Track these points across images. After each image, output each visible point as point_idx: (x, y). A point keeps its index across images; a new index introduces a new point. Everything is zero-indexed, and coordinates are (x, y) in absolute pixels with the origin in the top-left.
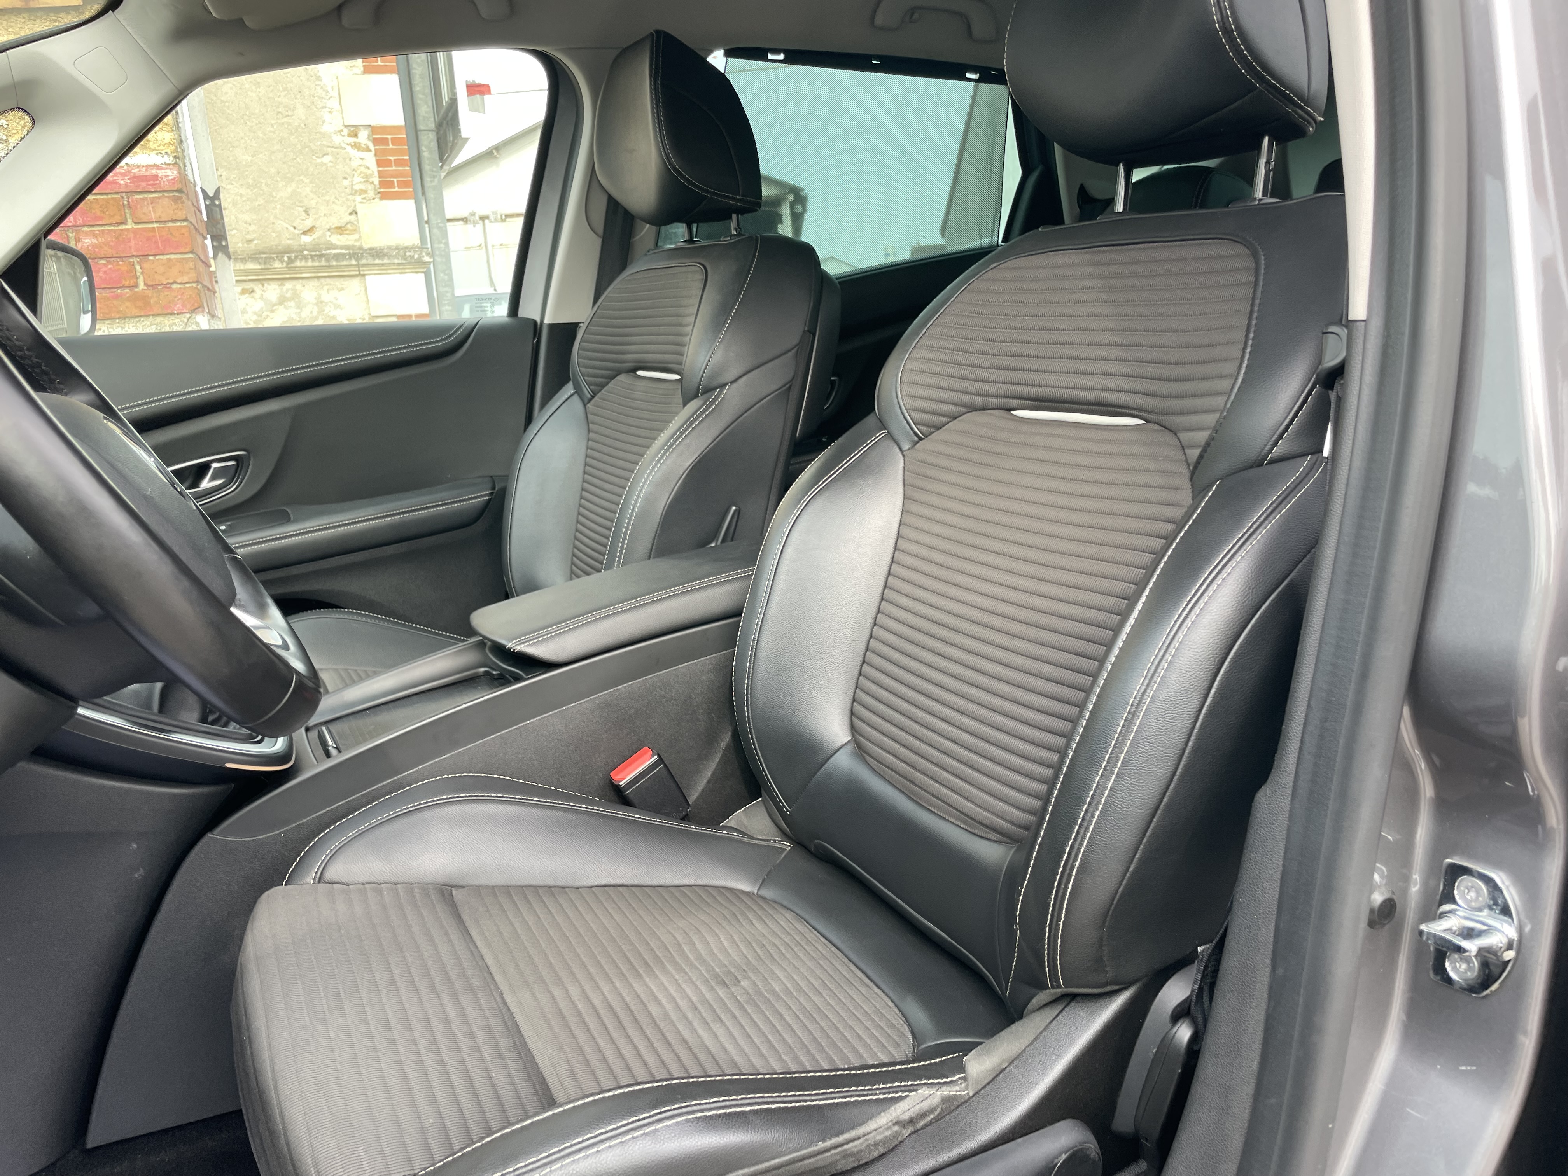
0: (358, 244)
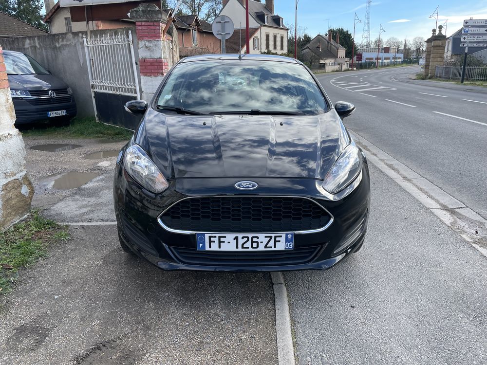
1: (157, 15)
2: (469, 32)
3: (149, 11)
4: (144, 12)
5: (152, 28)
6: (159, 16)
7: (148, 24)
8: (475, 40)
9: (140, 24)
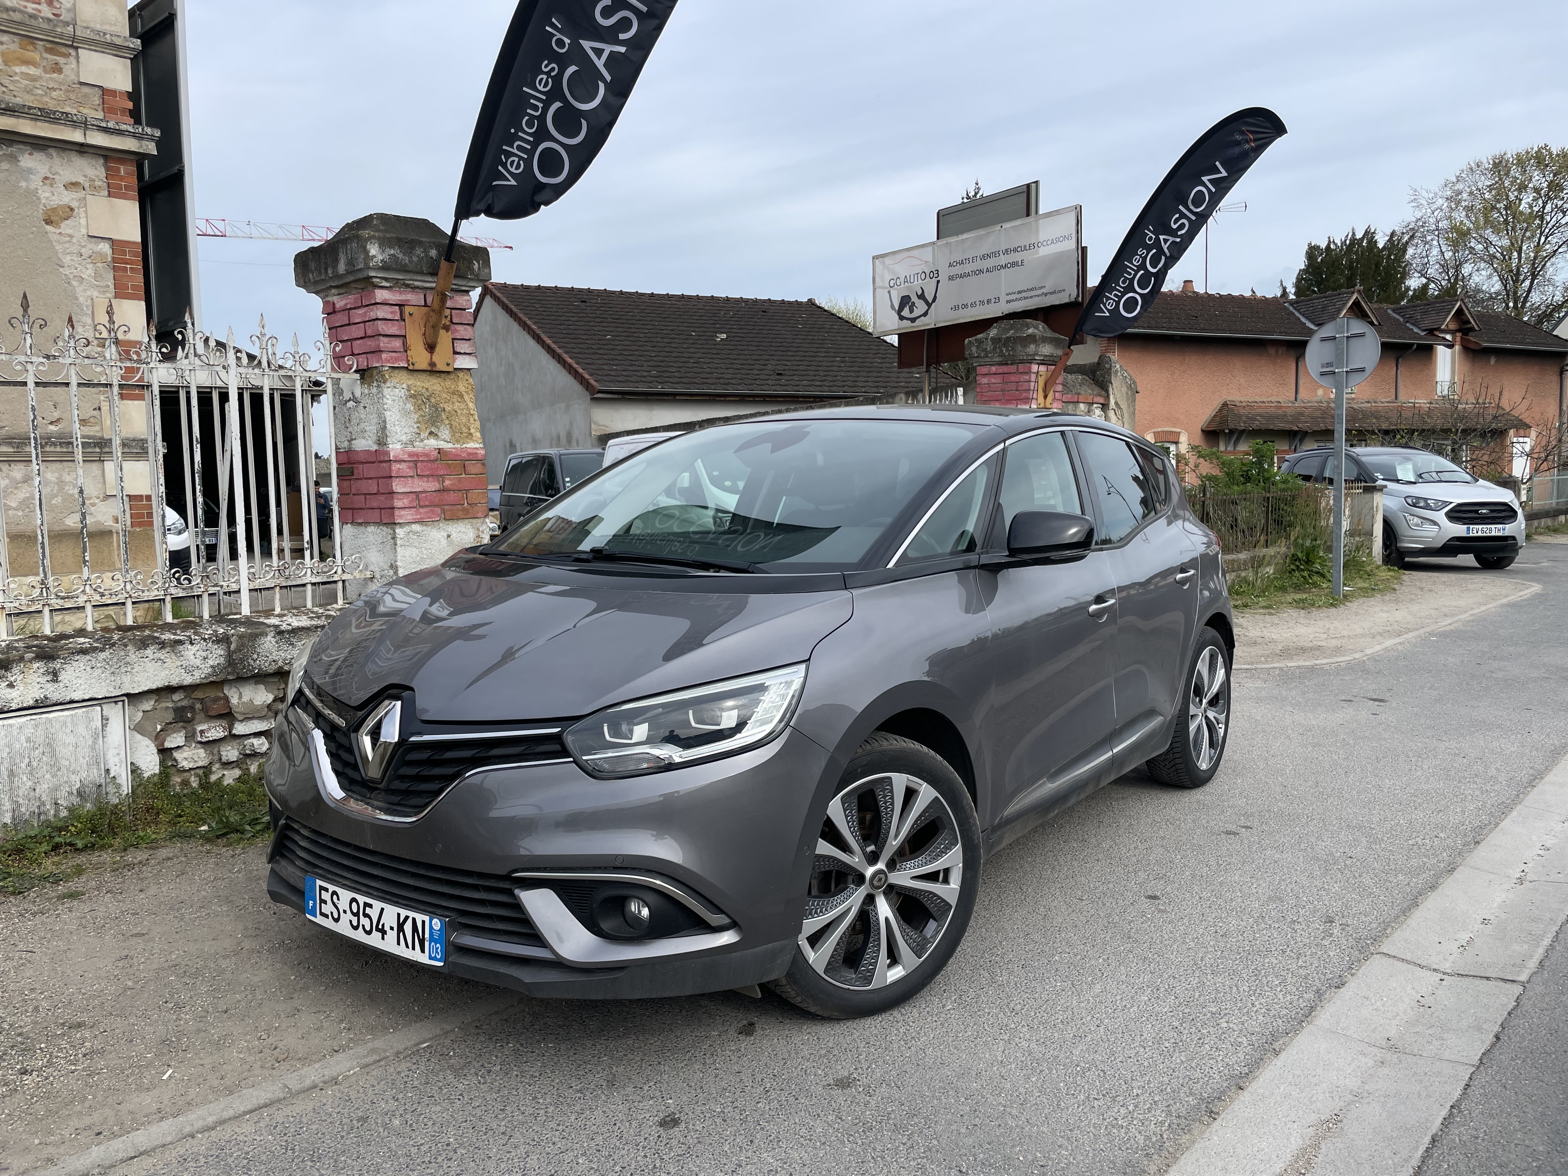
0: (99, 434)
1: (1025, 346)
3: (1008, 339)
4: (996, 341)
5: (1013, 378)
6: (1032, 348)
7: (1005, 369)
9: (985, 370)
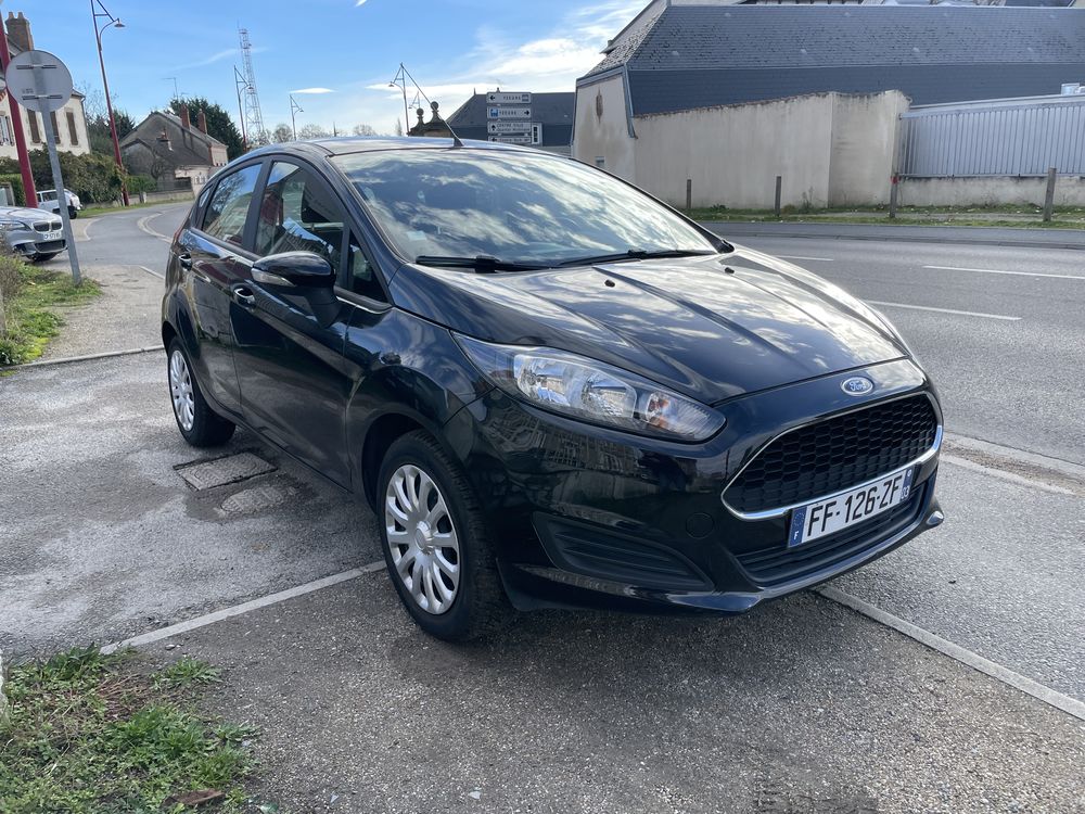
2: (500, 116)
8: (512, 131)
